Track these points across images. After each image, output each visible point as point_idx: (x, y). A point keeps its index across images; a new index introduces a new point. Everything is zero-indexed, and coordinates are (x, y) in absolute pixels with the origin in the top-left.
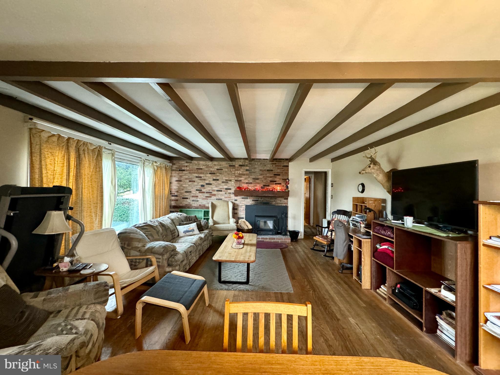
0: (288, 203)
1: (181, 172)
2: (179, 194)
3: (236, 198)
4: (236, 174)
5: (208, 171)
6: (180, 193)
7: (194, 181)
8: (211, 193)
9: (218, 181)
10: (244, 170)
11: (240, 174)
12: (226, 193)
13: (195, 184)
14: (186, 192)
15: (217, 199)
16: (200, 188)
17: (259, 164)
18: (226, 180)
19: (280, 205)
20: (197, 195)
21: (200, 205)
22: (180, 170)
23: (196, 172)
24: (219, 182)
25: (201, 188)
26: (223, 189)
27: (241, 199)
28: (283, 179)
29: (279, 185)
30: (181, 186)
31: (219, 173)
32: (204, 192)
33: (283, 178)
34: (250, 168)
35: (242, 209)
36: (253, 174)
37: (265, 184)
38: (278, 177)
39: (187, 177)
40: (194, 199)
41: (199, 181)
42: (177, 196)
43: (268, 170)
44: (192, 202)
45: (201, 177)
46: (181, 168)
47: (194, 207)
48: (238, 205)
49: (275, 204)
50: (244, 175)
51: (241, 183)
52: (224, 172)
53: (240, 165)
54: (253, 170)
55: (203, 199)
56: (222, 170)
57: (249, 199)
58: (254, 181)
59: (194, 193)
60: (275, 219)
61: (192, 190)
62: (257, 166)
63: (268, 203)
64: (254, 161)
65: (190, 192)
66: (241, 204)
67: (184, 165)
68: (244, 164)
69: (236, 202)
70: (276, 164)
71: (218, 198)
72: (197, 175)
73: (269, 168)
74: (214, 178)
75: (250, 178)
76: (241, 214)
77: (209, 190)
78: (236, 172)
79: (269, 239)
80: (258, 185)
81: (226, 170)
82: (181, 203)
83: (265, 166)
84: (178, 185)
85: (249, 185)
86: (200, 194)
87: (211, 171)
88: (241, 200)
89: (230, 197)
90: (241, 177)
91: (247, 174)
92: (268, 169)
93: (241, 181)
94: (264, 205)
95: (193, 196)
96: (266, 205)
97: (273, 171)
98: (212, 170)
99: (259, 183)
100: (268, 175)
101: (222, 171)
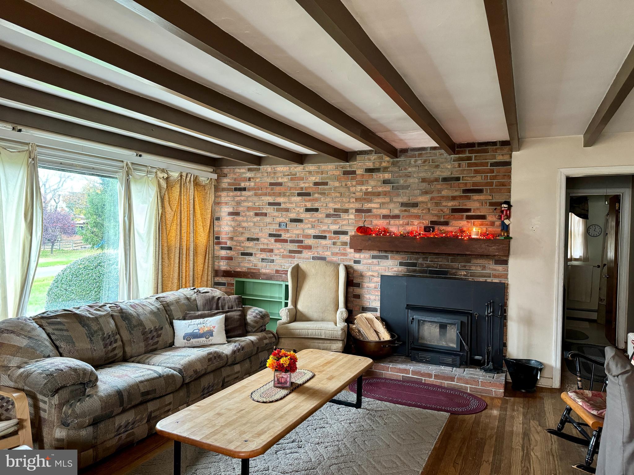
0: (507, 275)
1: (238, 193)
2: (235, 243)
3: (357, 256)
4: (359, 195)
5: (295, 189)
6: (237, 241)
7: (266, 215)
8: (301, 242)
9: (316, 214)
10: (378, 181)
11: (367, 193)
12: (334, 244)
13: (268, 220)
14: (248, 239)
15: (314, 258)
16: (276, 230)
17: (419, 162)
18: (335, 210)
19: (482, 279)
20: (271, 247)
21: (277, 271)
22: (236, 189)
23: (269, 191)
24: (320, 215)
25: (279, 230)
26: (329, 232)
27: (368, 259)
28: (491, 204)
29: (478, 222)
30: (239, 225)
31: (318, 193)
32: (285, 241)
33: (494, 201)
34: (393, 176)
35: (372, 285)
36: (401, 191)
37: (435, 219)
38: (476, 197)
39: (250, 204)
40: (264, 255)
41: (276, 214)
42: (230, 248)
43: (445, 180)
44: (260, 265)
45: (279, 204)
46: (239, 185)
47: (265, 274)
48: (362, 276)
49: (464, 275)
50: (378, 194)
51: (369, 216)
52: (331, 188)
53: (369, 171)
54: (402, 182)
55: (284, 257)
56: (326, 184)
57: (392, 258)
58: (405, 211)
59: (266, 241)
60: (465, 319)
61: (260, 234)
62: (414, 169)
63: (445, 273)
64: (406, 157)
65: (258, 239)
66: (370, 273)
67: (244, 176)
68: (377, 166)
69: (357, 267)
70: (469, 159)
71: (316, 255)
72: (271, 199)
73: (449, 173)
74: (309, 205)
75: (395, 202)
76: (370, 299)
77: (295, 234)
78: (359, 188)
79: (437, 376)
80: (416, 222)
81: (337, 184)
82: (239, 266)
83: (437, 166)
84: (233, 224)
85: (392, 221)
86: (278, 245)
87: (302, 188)
88: (370, 261)
89: (345, 254)
90: (370, 201)
91: (386, 192)
92: (446, 174)
93: (369, 211)
94: (433, 277)
95: (262, 250)
96: (436, 278)
97: (461, 181)
98: (303, 185)
99: (418, 217)
100: (444, 193)
101: (325, 187)
